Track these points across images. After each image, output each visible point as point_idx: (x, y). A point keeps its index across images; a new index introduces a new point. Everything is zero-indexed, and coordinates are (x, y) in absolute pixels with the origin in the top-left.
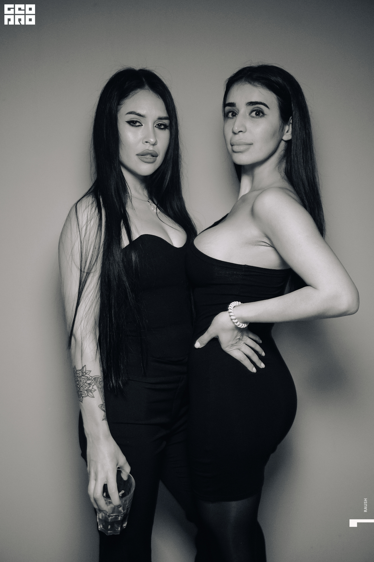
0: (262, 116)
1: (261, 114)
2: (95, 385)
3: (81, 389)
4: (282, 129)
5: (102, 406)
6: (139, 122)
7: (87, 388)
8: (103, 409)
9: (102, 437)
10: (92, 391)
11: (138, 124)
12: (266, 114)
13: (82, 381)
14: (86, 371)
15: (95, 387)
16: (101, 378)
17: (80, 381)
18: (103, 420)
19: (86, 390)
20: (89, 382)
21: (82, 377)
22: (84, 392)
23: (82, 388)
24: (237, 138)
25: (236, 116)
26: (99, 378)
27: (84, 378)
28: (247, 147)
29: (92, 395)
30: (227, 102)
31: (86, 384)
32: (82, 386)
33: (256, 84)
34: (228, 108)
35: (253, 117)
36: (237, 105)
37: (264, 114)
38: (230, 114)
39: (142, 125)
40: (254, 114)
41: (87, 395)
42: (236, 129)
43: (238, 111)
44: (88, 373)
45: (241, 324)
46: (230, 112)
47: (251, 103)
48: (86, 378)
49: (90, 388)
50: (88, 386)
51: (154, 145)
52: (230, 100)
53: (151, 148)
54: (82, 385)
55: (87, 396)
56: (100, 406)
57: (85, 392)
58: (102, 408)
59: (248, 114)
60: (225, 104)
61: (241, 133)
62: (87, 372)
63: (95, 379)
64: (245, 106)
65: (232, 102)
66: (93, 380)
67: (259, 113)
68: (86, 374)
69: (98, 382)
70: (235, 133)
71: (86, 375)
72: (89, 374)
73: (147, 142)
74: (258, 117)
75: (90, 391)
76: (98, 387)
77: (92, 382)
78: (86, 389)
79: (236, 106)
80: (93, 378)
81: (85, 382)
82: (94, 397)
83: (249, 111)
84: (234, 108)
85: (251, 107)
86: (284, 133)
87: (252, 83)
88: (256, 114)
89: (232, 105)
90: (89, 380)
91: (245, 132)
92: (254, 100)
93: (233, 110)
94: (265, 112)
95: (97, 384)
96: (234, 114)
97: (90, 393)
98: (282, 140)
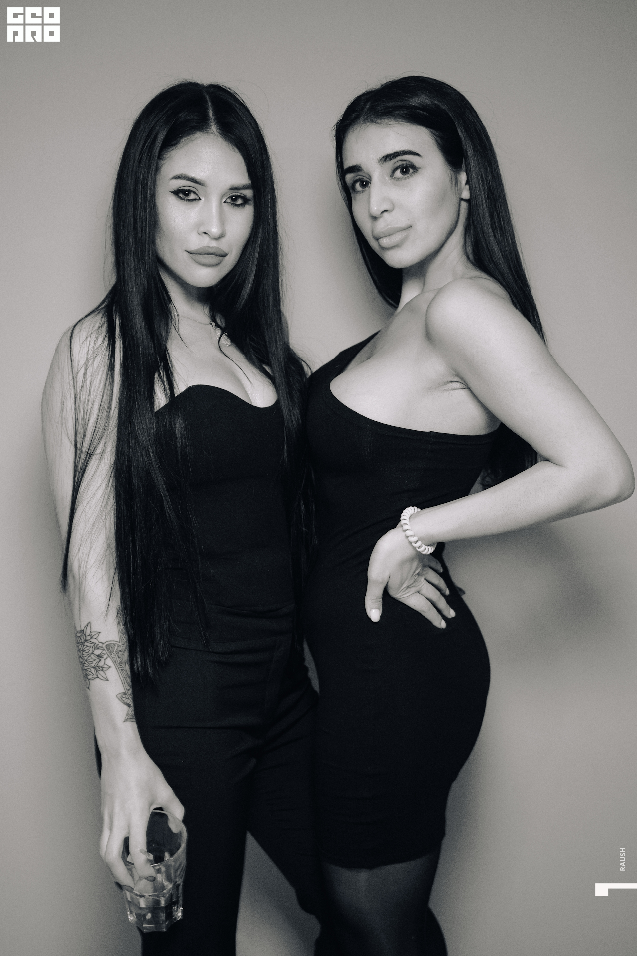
0: (412, 173)
1: (411, 170)
2: (109, 659)
3: (85, 665)
4: (457, 182)
5: (124, 696)
6: (194, 192)
7: (94, 662)
8: (126, 701)
9: (125, 753)
10: (104, 669)
11: (192, 196)
12: (419, 168)
13: (86, 651)
14: (90, 632)
15: (109, 662)
16: (120, 644)
17: (83, 651)
18: (126, 721)
19: (94, 667)
20: (97, 652)
21: (86, 644)
22: (89, 670)
23: (86, 662)
24: (381, 226)
25: (369, 186)
26: (117, 645)
27: (88, 644)
28: (403, 234)
29: (105, 676)
30: (346, 166)
31: (92, 656)
32: (86, 660)
33: (386, 121)
34: (349, 177)
35: (399, 179)
36: (364, 167)
37: (415, 169)
38: (358, 185)
39: (200, 199)
40: (398, 173)
41: (95, 676)
42: (375, 209)
43: (368, 177)
44: (95, 637)
45: (423, 545)
46: (355, 182)
47: (388, 158)
48: (92, 645)
49: (101, 664)
50: (97, 660)
51: (218, 238)
52: (349, 162)
53: (214, 244)
54: (85, 658)
55: (96, 678)
56: (119, 696)
57: (93, 670)
58: (124, 699)
59: (387, 178)
60: (343, 170)
61: (385, 214)
62: (93, 634)
63: (108, 646)
64: (378, 166)
65: (354, 164)
66: (104, 650)
67: (407, 169)
68: (91, 638)
69: (114, 652)
70: (375, 218)
71: (93, 640)
72: (97, 639)
73: (205, 233)
74: (407, 175)
75: (101, 669)
76: (114, 662)
77: (104, 652)
78: (93, 665)
79: (362, 170)
80: (104, 646)
81: (90, 652)
82: (107, 680)
83: (389, 171)
84: (360, 173)
85: (390, 165)
86: (461, 188)
87: (379, 121)
88: (404, 173)
89: (355, 169)
90: (98, 649)
91: (392, 210)
92: (390, 150)
93: (360, 177)
94: (416, 165)
95: (112, 656)
96: (365, 183)
97: (101, 672)
98: (462, 199)
